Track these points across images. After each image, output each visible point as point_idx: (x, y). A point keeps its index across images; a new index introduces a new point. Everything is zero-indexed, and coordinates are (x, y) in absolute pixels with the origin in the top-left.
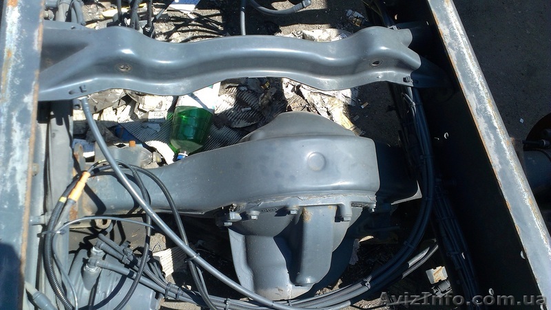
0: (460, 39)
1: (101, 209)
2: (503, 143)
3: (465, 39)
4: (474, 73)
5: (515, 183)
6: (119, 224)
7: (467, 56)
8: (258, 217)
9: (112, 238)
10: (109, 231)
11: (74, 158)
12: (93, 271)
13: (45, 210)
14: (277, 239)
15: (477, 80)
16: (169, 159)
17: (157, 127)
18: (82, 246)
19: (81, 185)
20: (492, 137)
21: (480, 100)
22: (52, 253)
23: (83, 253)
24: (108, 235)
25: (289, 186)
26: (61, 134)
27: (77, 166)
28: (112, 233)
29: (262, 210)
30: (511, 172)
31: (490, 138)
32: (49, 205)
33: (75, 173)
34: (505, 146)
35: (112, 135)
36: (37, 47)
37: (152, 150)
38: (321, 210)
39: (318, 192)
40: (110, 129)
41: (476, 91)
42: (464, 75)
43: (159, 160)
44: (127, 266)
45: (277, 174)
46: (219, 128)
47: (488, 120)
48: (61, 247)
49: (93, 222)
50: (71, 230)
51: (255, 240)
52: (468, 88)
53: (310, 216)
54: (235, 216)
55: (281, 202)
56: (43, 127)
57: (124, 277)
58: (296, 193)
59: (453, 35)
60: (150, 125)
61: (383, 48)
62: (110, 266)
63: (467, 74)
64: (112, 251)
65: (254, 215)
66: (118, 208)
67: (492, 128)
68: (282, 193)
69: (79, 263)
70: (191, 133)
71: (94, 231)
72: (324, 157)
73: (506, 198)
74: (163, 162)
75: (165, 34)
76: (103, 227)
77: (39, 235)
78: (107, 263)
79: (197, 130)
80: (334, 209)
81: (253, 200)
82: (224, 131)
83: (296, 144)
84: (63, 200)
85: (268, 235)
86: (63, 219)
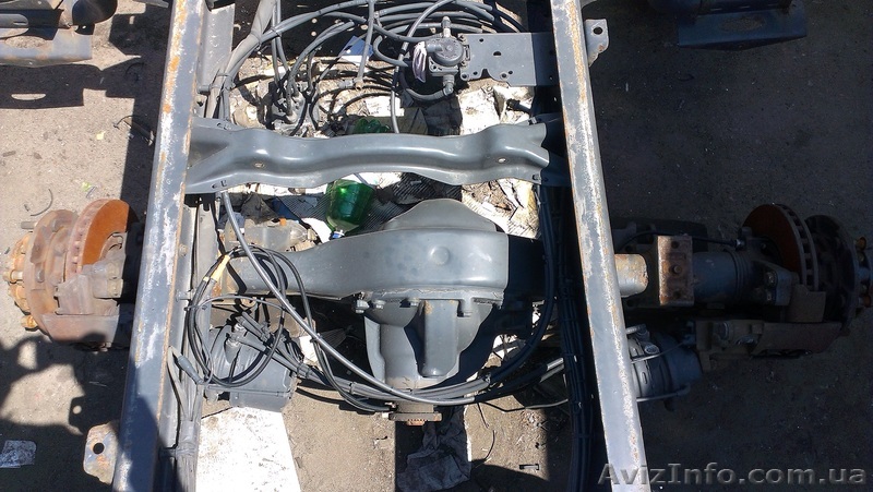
0: (586, 141)
1: (242, 288)
2: (601, 250)
3: (591, 140)
4: (591, 178)
5: (603, 291)
6: (265, 306)
7: (588, 160)
8: (384, 306)
9: (257, 319)
10: (253, 310)
11: (219, 240)
12: (234, 345)
13: (192, 288)
14: (407, 329)
15: (592, 185)
16: (325, 238)
17: (314, 202)
18: (228, 322)
19: (223, 266)
20: (591, 244)
21: (589, 206)
22: (195, 324)
23: (228, 329)
24: (253, 315)
25: (409, 277)
26: (208, 219)
27: (221, 247)
28: (257, 311)
29: (387, 300)
30: (602, 279)
31: (589, 245)
32: (194, 282)
33: (220, 255)
34: (602, 254)
35: (267, 209)
36: (185, 151)
37: (307, 226)
38: (442, 304)
39: (439, 285)
40: (266, 201)
41: (588, 197)
42: (579, 180)
43: (314, 238)
44: (265, 344)
45: (401, 267)
46: (383, 203)
47: (592, 227)
48: (204, 321)
49: (238, 302)
50: (213, 306)
51: (387, 329)
52: (579, 194)
53: (430, 310)
54: (362, 304)
55: (403, 293)
56: (193, 210)
57: (261, 354)
58: (416, 285)
59: (579, 136)
60: (307, 199)
61: (508, 148)
62: (248, 342)
63: (583, 179)
64: (252, 328)
65: (379, 304)
66: (258, 289)
67: (594, 235)
68: (403, 284)
69: (223, 338)
70: (348, 210)
71: (239, 310)
72: (449, 252)
73: (588, 304)
74: (318, 241)
75: (332, 92)
76: (249, 305)
77: (185, 309)
78: (246, 339)
79: (356, 206)
80: (456, 304)
81: (378, 288)
82: (389, 207)
83: (423, 237)
84: (206, 279)
85: (399, 325)
86: (206, 295)
